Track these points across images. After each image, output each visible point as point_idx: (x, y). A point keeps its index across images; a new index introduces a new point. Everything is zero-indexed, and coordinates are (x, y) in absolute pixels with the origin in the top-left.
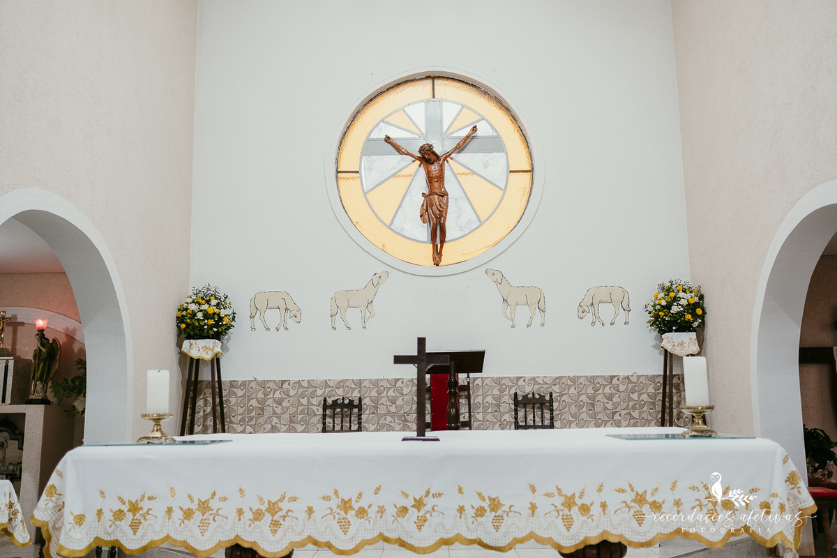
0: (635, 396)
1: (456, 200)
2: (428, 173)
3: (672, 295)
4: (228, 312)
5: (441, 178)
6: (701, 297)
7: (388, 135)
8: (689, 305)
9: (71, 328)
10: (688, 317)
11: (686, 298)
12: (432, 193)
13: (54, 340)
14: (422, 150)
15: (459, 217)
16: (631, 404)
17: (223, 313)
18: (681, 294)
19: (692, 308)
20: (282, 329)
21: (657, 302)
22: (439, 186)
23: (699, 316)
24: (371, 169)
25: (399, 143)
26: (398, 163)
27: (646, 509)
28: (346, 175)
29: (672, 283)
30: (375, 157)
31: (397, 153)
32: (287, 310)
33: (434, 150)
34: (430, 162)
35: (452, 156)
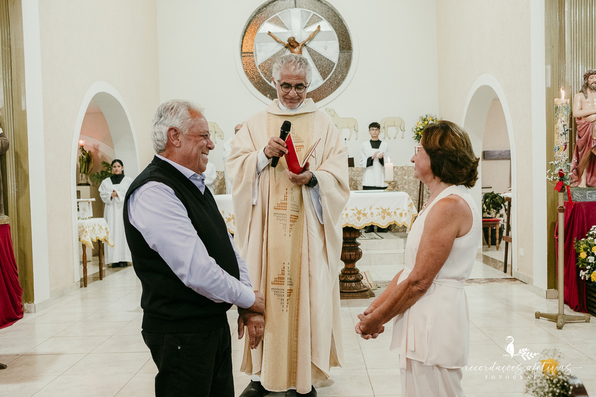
0: (406, 177)
2: (293, 54)
3: (426, 122)
7: (270, 31)
9: (96, 144)
13: (89, 151)
14: (289, 40)
16: (404, 181)
21: (418, 127)
24: (260, 51)
25: (276, 36)
26: (276, 47)
27: (361, 216)
28: (246, 55)
29: (427, 116)
30: (262, 44)
31: (275, 41)
32: (215, 132)
33: (296, 40)
34: (293, 47)
35: (306, 43)
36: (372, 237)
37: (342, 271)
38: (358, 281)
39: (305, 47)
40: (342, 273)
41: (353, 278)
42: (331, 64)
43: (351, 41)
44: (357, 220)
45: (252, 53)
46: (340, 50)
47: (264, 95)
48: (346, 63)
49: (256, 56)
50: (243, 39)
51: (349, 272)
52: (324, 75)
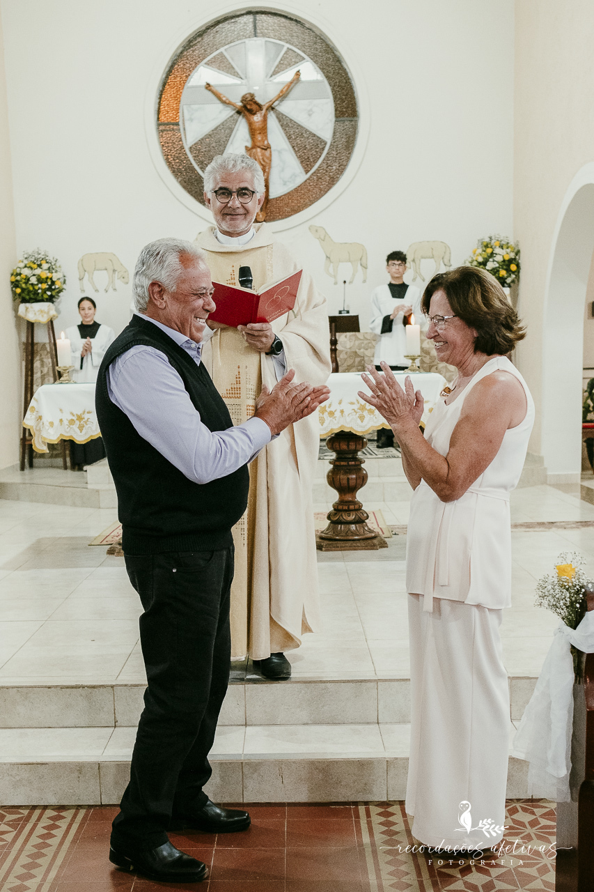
1: (279, 152)
2: (250, 124)
3: (489, 251)
4: (59, 275)
5: (264, 130)
6: (518, 253)
7: (209, 82)
8: (504, 261)
10: (503, 273)
11: (502, 255)
12: (254, 147)
14: (244, 100)
15: (283, 170)
17: (55, 276)
18: (498, 250)
19: (507, 264)
20: (111, 290)
21: (475, 258)
22: (262, 138)
23: (513, 272)
24: (191, 120)
25: (220, 90)
26: (220, 112)
27: (365, 413)
28: (167, 128)
29: (491, 238)
30: (195, 107)
31: (218, 102)
32: (114, 271)
33: (257, 99)
34: (252, 112)
35: (275, 104)
36: (390, 454)
37: (334, 506)
38: (360, 521)
39: (272, 112)
40: (335, 510)
41: (352, 517)
42: (319, 143)
43: (357, 100)
44: (359, 421)
45: (177, 124)
46: (336, 117)
47: (201, 202)
48: (347, 141)
49: (184, 129)
50: (160, 98)
51: (346, 508)
52: (306, 163)
